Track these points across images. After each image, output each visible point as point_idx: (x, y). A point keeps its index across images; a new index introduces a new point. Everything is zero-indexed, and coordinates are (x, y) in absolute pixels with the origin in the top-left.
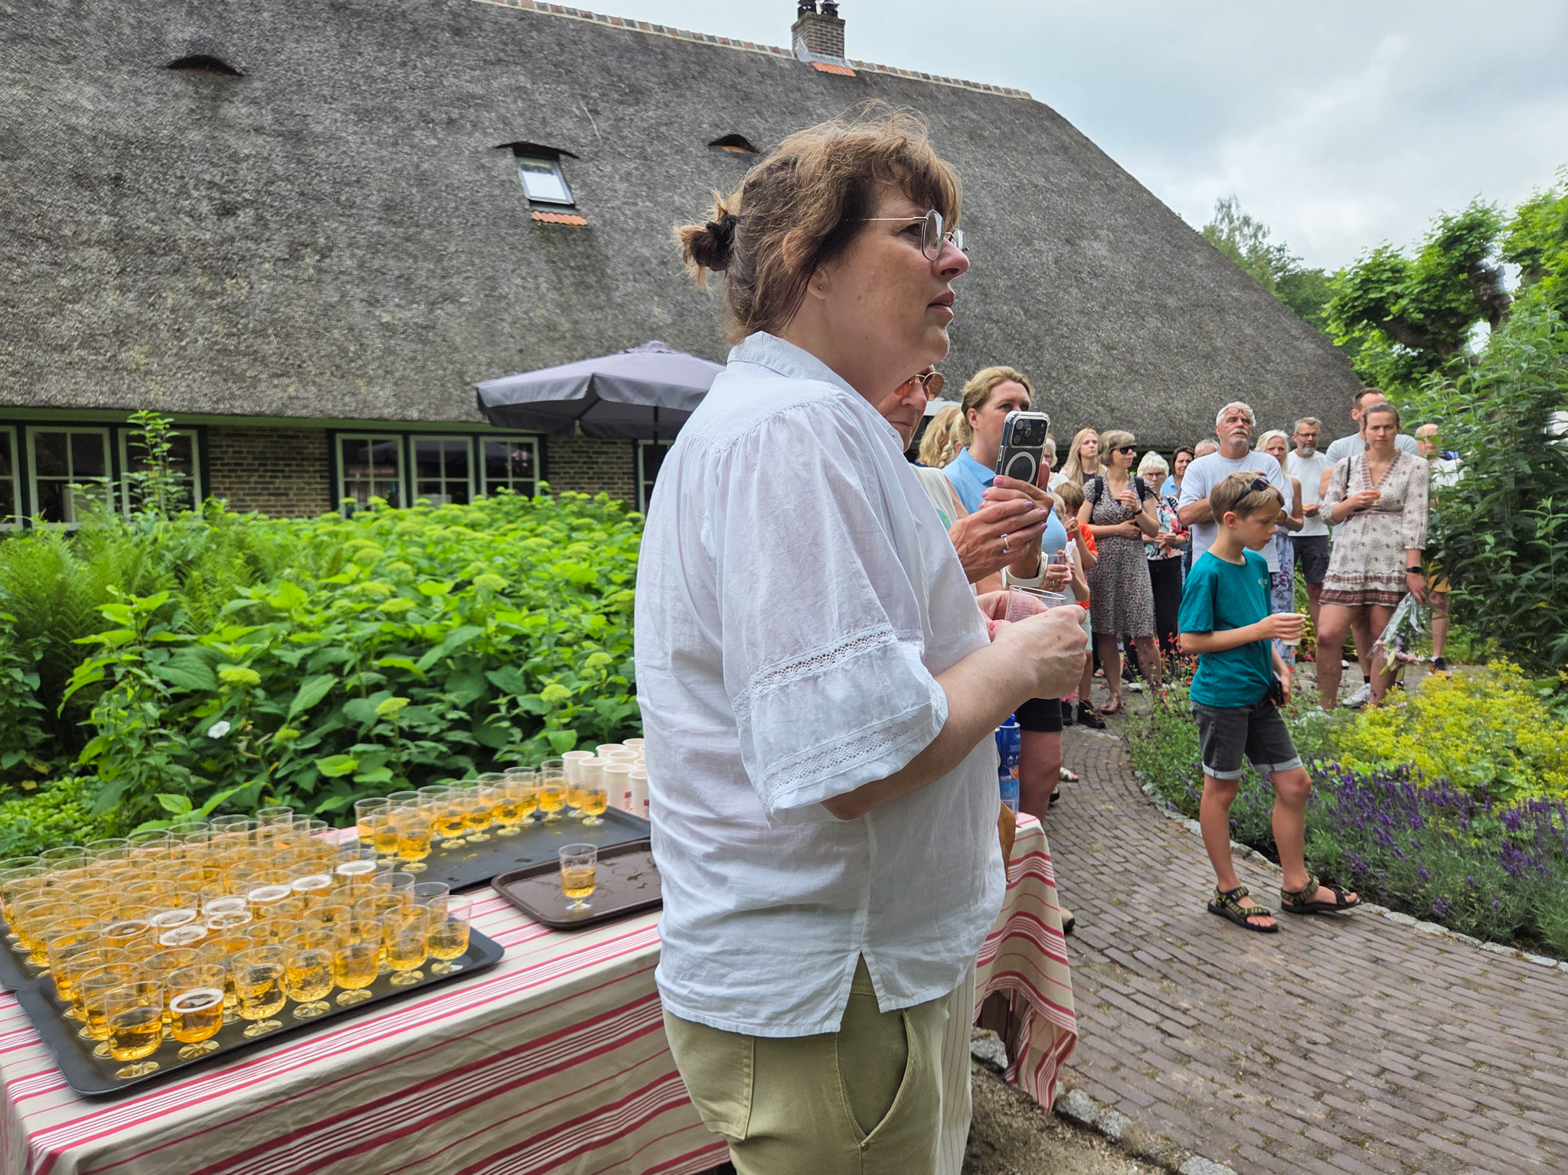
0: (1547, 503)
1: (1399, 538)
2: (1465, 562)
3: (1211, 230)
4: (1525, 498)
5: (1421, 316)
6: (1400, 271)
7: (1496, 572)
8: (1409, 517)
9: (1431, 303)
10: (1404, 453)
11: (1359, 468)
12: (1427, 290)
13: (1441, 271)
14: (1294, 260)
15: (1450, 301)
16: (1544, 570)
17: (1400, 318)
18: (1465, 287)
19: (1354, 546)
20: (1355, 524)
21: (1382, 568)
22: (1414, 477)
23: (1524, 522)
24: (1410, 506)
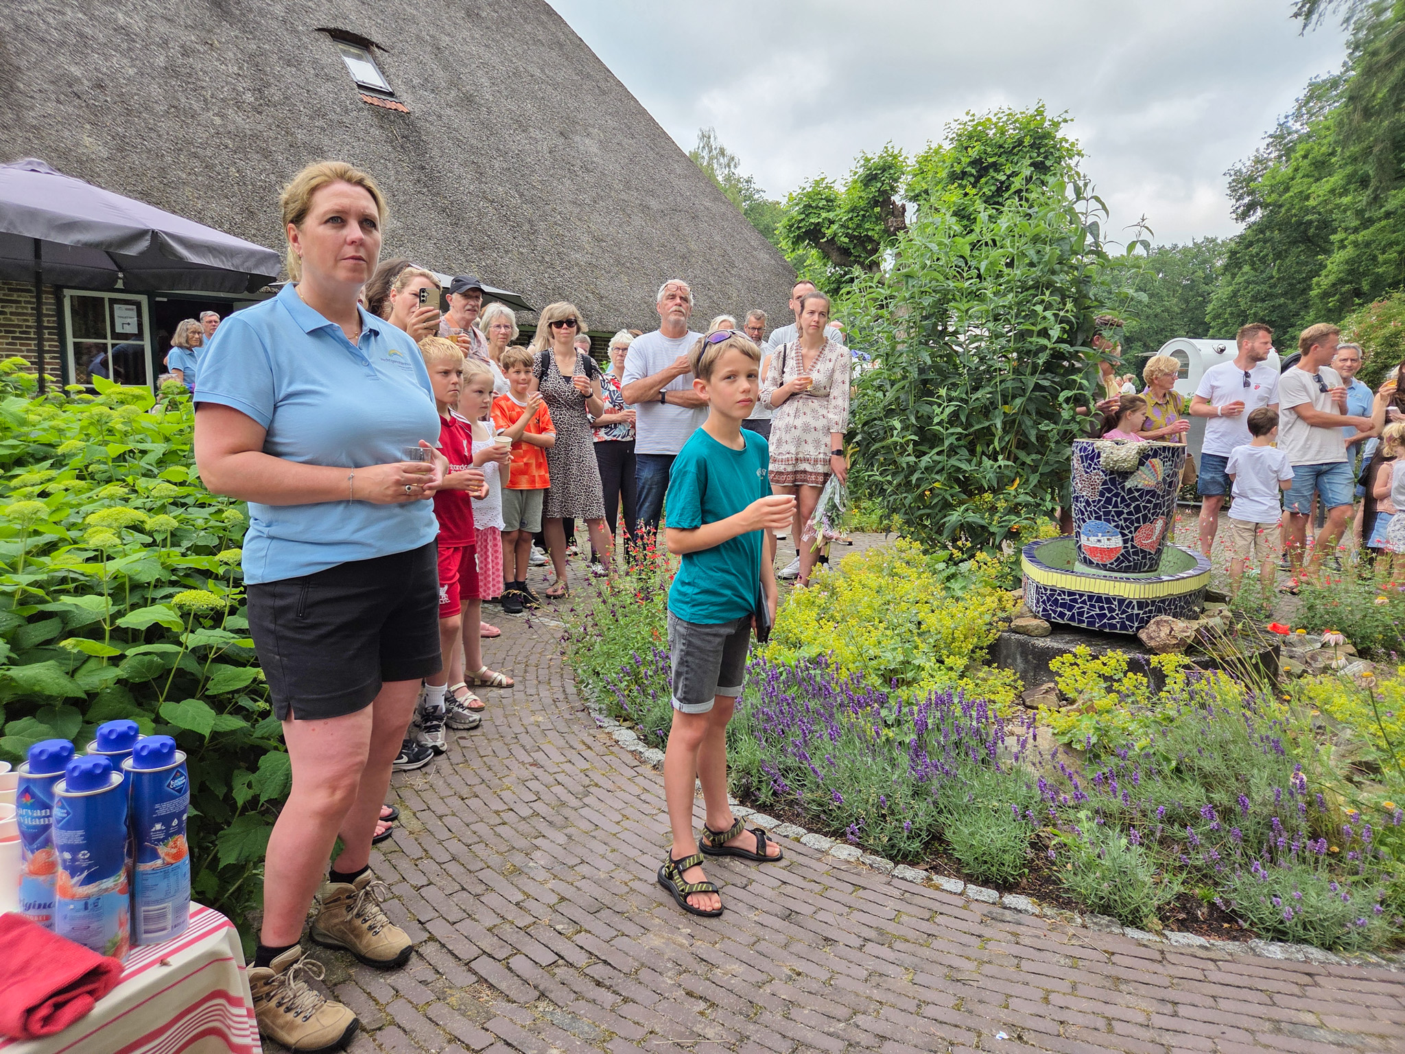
0: (943, 392)
1: (825, 422)
2: (877, 445)
3: (696, 155)
4: (925, 389)
5: (847, 240)
6: (831, 201)
7: (901, 454)
8: (833, 402)
9: (854, 230)
10: (831, 341)
11: (793, 354)
12: (851, 219)
13: (862, 204)
14: (758, 191)
15: (868, 230)
16: (938, 454)
17: (832, 241)
18: (879, 218)
19: (788, 429)
20: (789, 408)
21: (810, 450)
22: (838, 364)
23: (925, 409)
24: (835, 392)
